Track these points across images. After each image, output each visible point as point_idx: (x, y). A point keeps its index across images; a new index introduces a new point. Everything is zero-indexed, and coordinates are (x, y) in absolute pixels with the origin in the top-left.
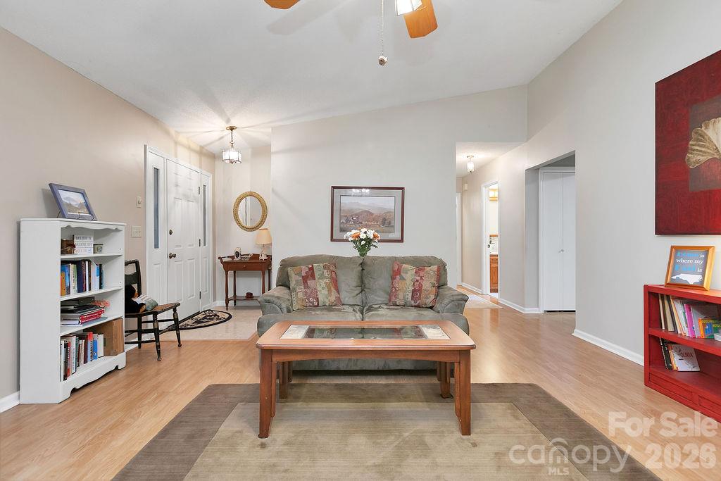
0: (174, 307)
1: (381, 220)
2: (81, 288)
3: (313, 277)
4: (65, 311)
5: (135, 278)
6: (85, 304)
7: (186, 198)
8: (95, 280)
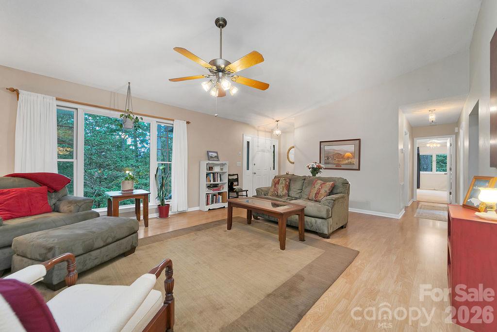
0: (247, 191)
2: (214, 181)
3: (278, 184)
4: (209, 187)
5: (237, 180)
6: (216, 186)
7: (263, 151)
8: (219, 179)
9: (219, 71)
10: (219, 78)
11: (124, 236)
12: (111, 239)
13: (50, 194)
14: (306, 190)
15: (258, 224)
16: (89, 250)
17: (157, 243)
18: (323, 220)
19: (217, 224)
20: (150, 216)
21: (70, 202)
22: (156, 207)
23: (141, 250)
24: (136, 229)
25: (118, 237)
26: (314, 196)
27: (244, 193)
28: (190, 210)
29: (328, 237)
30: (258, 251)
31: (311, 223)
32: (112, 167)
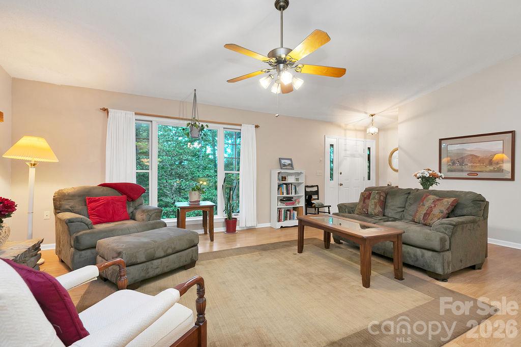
0: (329, 207)
1: (487, 162)
2: (288, 193)
3: (369, 199)
4: (282, 200)
5: (317, 193)
6: (290, 199)
7: (353, 156)
8: (293, 191)
9: (279, 62)
10: (279, 71)
11: (183, 248)
12: (171, 249)
13: (128, 202)
14: (411, 209)
15: (340, 250)
16: (151, 259)
17: (218, 259)
18: (435, 253)
19: (286, 245)
20: (216, 230)
21: (143, 211)
22: (224, 220)
23: (201, 264)
24: (196, 242)
25: (178, 248)
26: (422, 217)
27: (326, 209)
28: (260, 226)
29: (444, 280)
30: (330, 284)
31: (415, 256)
32: (190, 177)
